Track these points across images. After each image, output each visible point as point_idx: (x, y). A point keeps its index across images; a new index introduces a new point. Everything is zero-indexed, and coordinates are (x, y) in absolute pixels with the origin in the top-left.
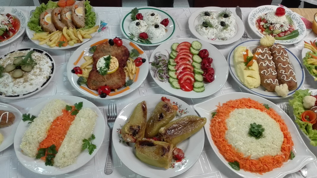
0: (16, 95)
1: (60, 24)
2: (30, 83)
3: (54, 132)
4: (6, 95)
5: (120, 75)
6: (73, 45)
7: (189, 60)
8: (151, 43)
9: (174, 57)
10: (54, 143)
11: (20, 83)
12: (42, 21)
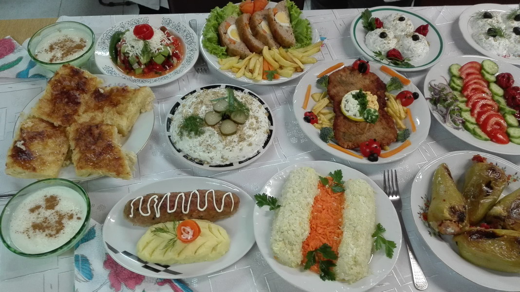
0: (228, 163)
1: (256, 42)
2: (248, 143)
3: (318, 222)
4: (211, 165)
5: (384, 122)
6: (291, 75)
7: (484, 92)
8: (413, 67)
9: (459, 88)
10: (325, 241)
11: (233, 144)
12: (225, 38)
